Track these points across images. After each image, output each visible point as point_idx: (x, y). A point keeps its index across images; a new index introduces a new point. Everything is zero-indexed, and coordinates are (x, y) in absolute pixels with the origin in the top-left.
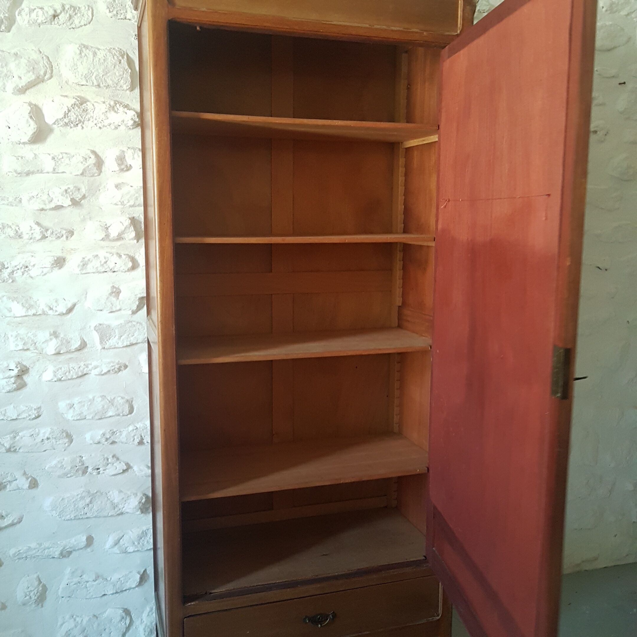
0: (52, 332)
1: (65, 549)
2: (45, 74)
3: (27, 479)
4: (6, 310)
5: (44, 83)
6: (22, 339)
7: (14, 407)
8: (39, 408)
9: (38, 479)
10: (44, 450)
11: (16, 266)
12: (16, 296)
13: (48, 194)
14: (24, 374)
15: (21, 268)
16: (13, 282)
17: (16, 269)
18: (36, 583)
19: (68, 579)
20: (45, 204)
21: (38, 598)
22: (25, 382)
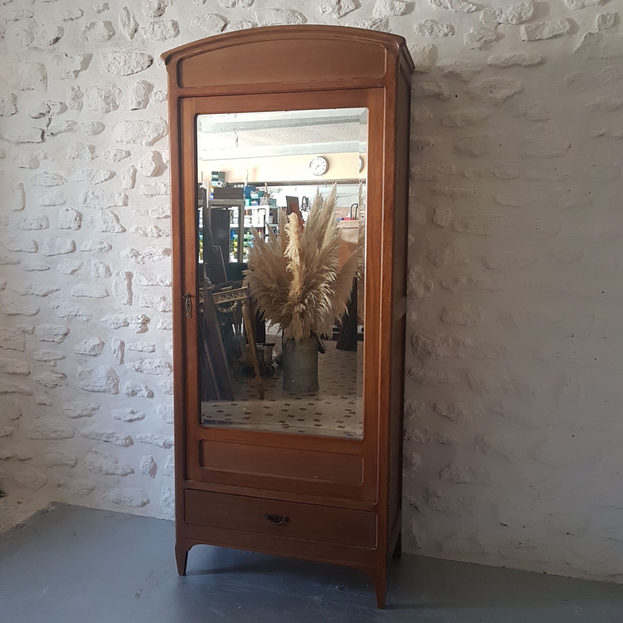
0: (162, 297)
1: (167, 442)
2: (163, 132)
3: (147, 390)
4: (138, 281)
5: (164, 138)
6: (145, 300)
7: (141, 343)
8: (154, 346)
9: (154, 392)
10: (157, 373)
11: (145, 254)
12: (144, 272)
13: (163, 208)
14: (147, 323)
15: (148, 255)
16: (143, 263)
17: (145, 255)
18: (150, 461)
19: (168, 463)
20: (160, 215)
21: (150, 470)
22: (147, 328)
